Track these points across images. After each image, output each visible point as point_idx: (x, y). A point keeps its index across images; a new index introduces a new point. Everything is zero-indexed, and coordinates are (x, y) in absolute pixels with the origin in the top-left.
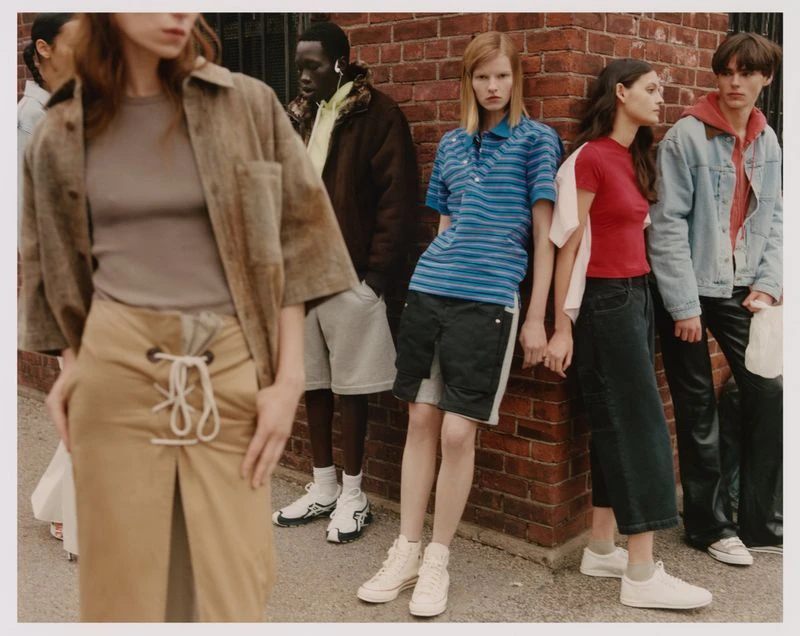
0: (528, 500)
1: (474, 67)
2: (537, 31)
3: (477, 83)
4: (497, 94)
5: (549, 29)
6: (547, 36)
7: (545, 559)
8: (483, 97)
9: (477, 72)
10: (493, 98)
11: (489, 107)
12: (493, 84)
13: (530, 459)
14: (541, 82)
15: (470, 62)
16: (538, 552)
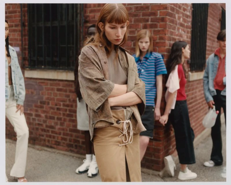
0: (153, 158)
1: (139, 39)
2: (156, 29)
3: (139, 44)
4: (145, 47)
5: (160, 29)
6: (159, 31)
7: (159, 175)
8: (141, 48)
9: (140, 41)
10: (144, 48)
11: (143, 50)
12: (144, 44)
13: (153, 147)
14: (157, 43)
15: (138, 38)
16: (156, 173)
